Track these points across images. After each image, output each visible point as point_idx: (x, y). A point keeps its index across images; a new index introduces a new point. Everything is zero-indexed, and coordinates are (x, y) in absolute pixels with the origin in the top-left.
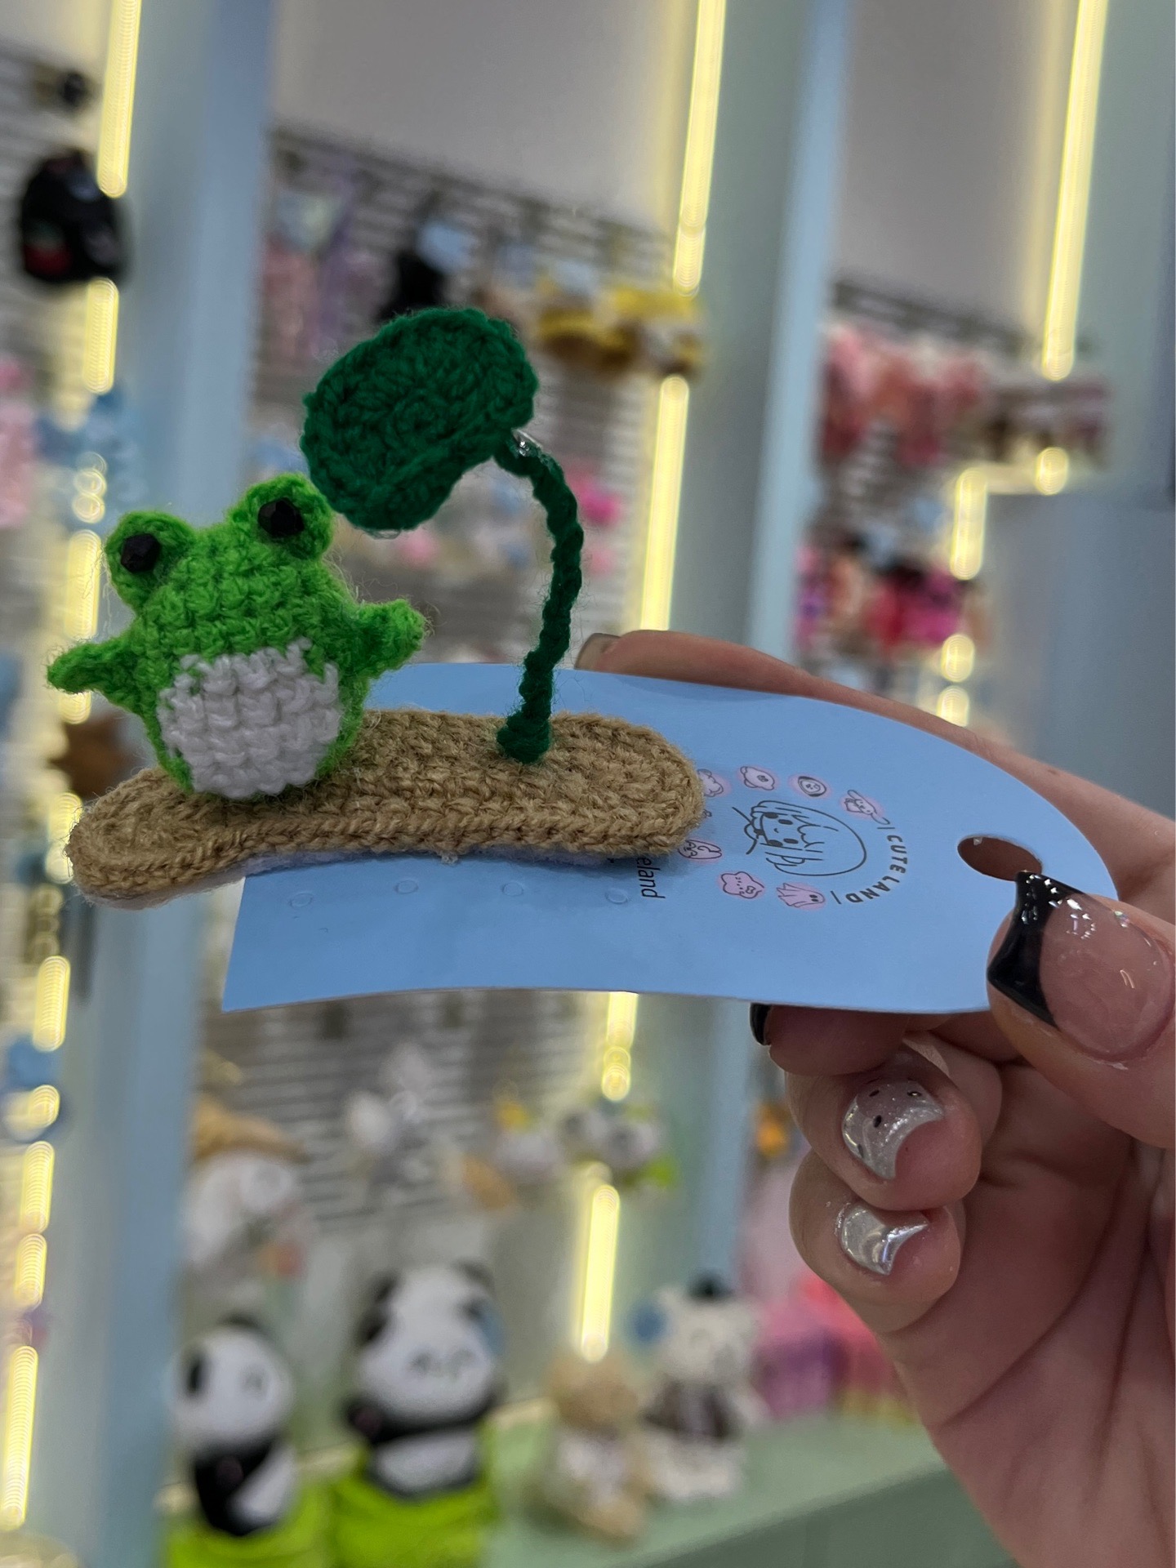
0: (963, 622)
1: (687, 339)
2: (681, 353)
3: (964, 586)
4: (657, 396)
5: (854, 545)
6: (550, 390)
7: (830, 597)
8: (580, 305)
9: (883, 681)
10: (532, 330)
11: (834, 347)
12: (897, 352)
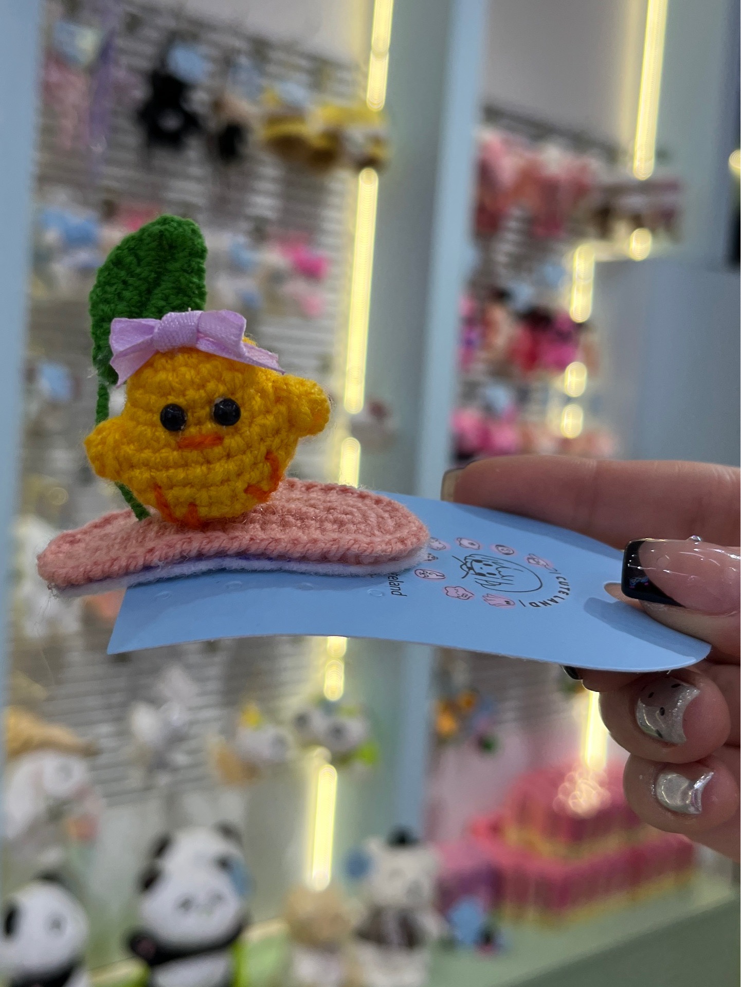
0: (579, 353)
1: (377, 140)
2: (371, 150)
3: (580, 327)
4: (357, 184)
5: (501, 296)
6: (274, 180)
7: (484, 336)
8: (294, 113)
9: (523, 396)
10: (259, 134)
11: (484, 148)
12: (530, 155)
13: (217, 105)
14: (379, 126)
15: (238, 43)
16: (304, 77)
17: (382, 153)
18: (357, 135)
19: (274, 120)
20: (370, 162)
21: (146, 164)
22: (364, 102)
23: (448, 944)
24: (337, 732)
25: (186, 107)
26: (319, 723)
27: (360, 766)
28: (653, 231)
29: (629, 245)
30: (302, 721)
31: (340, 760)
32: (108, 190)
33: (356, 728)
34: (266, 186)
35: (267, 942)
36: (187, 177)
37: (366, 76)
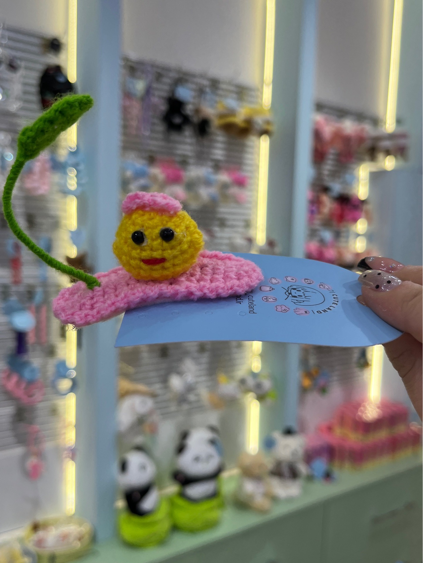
0: (363, 214)
3: (363, 202)
4: (259, 142)
5: (326, 190)
6: (222, 142)
7: (319, 208)
8: (232, 113)
9: (338, 235)
10: (216, 122)
11: (317, 123)
12: (338, 125)
13: (197, 111)
14: (268, 116)
15: (205, 82)
16: (234, 96)
17: (270, 128)
18: (259, 120)
19: (222, 116)
20: (265, 132)
21: (167, 140)
22: (261, 105)
23: (310, 478)
24: (259, 386)
25: (183, 112)
26: (251, 382)
27: (269, 400)
28: (396, 156)
29: (385, 164)
30: (243, 382)
31: (261, 398)
32: (151, 151)
33: (267, 384)
34: (219, 145)
35: (231, 478)
36: (185, 143)
37: (262, 93)
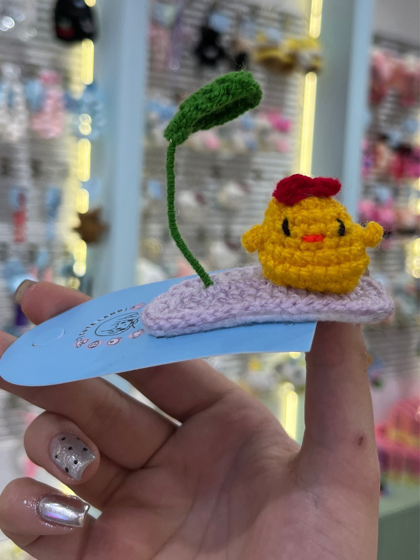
1: (316, 57)
2: (314, 63)
4: (304, 81)
5: (383, 138)
6: (262, 80)
7: (375, 160)
8: (273, 45)
9: (396, 193)
10: (255, 56)
11: (374, 59)
12: (398, 61)
13: (234, 43)
14: (316, 49)
15: (244, 9)
16: (276, 25)
17: (319, 64)
18: (306, 55)
19: (262, 49)
20: (313, 69)
21: (199, 75)
22: (308, 35)
24: (298, 374)
25: (218, 44)
26: (288, 370)
30: (279, 368)
31: (299, 389)
32: (178, 89)
37: (309, 22)
